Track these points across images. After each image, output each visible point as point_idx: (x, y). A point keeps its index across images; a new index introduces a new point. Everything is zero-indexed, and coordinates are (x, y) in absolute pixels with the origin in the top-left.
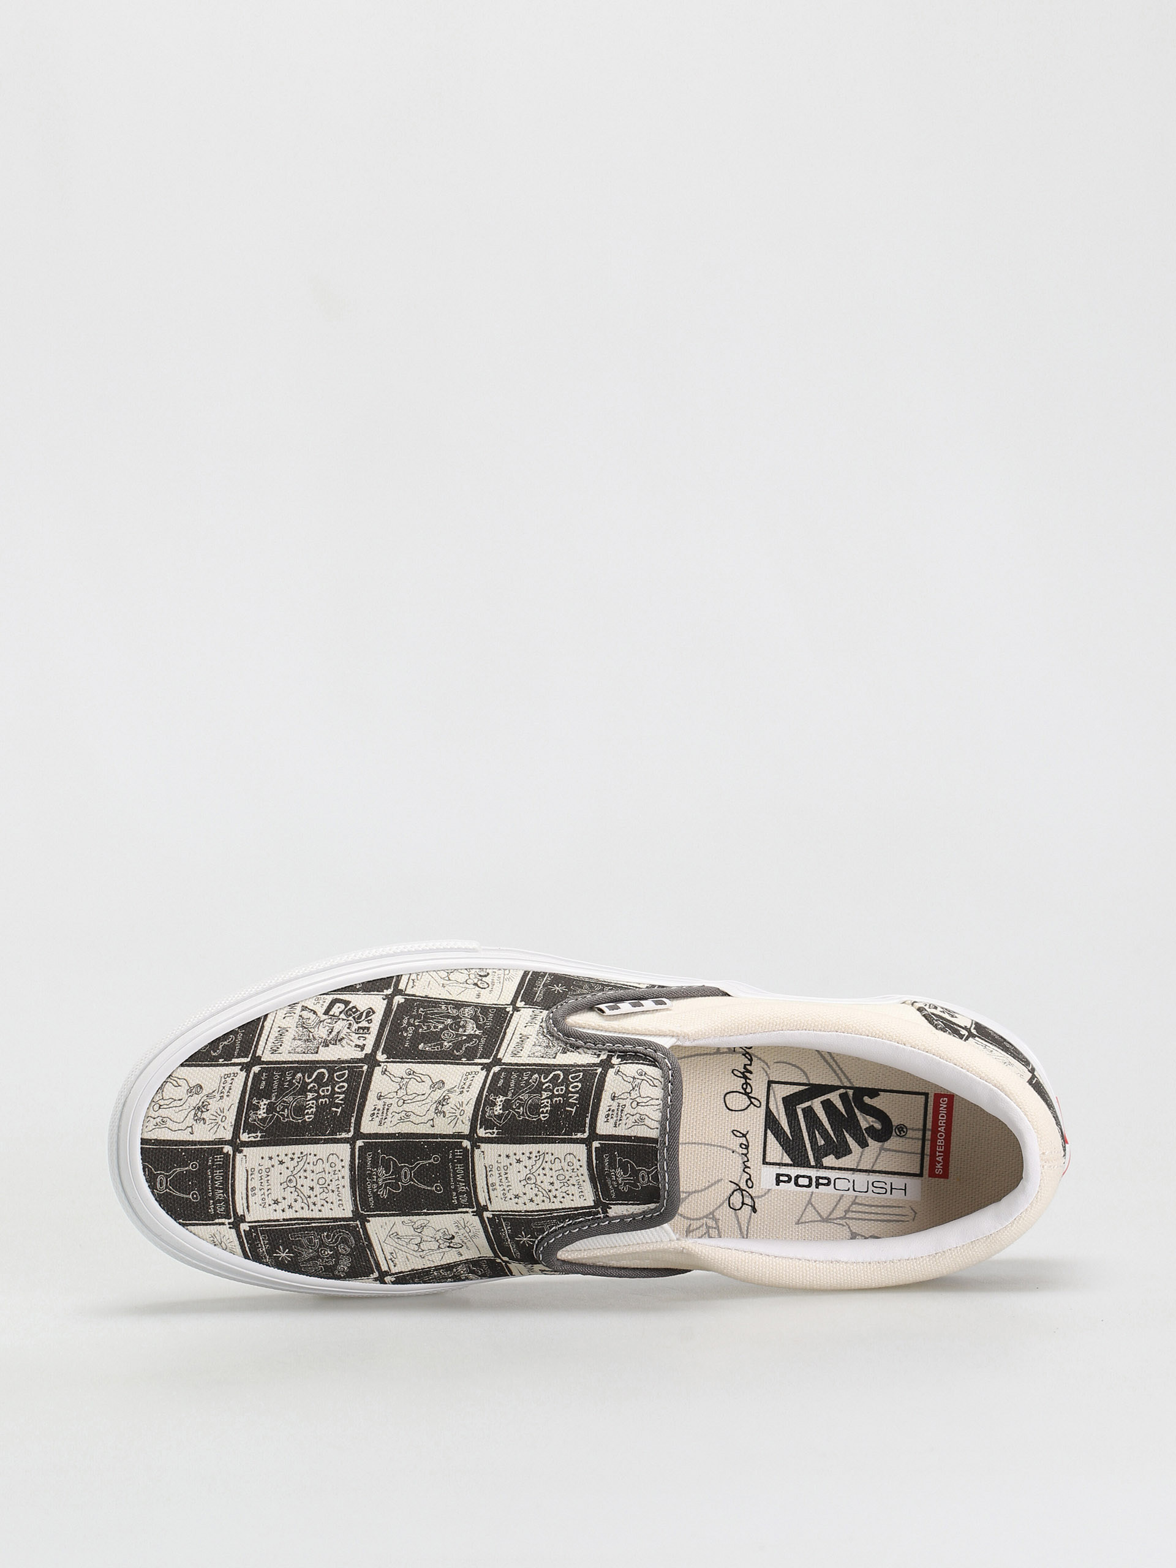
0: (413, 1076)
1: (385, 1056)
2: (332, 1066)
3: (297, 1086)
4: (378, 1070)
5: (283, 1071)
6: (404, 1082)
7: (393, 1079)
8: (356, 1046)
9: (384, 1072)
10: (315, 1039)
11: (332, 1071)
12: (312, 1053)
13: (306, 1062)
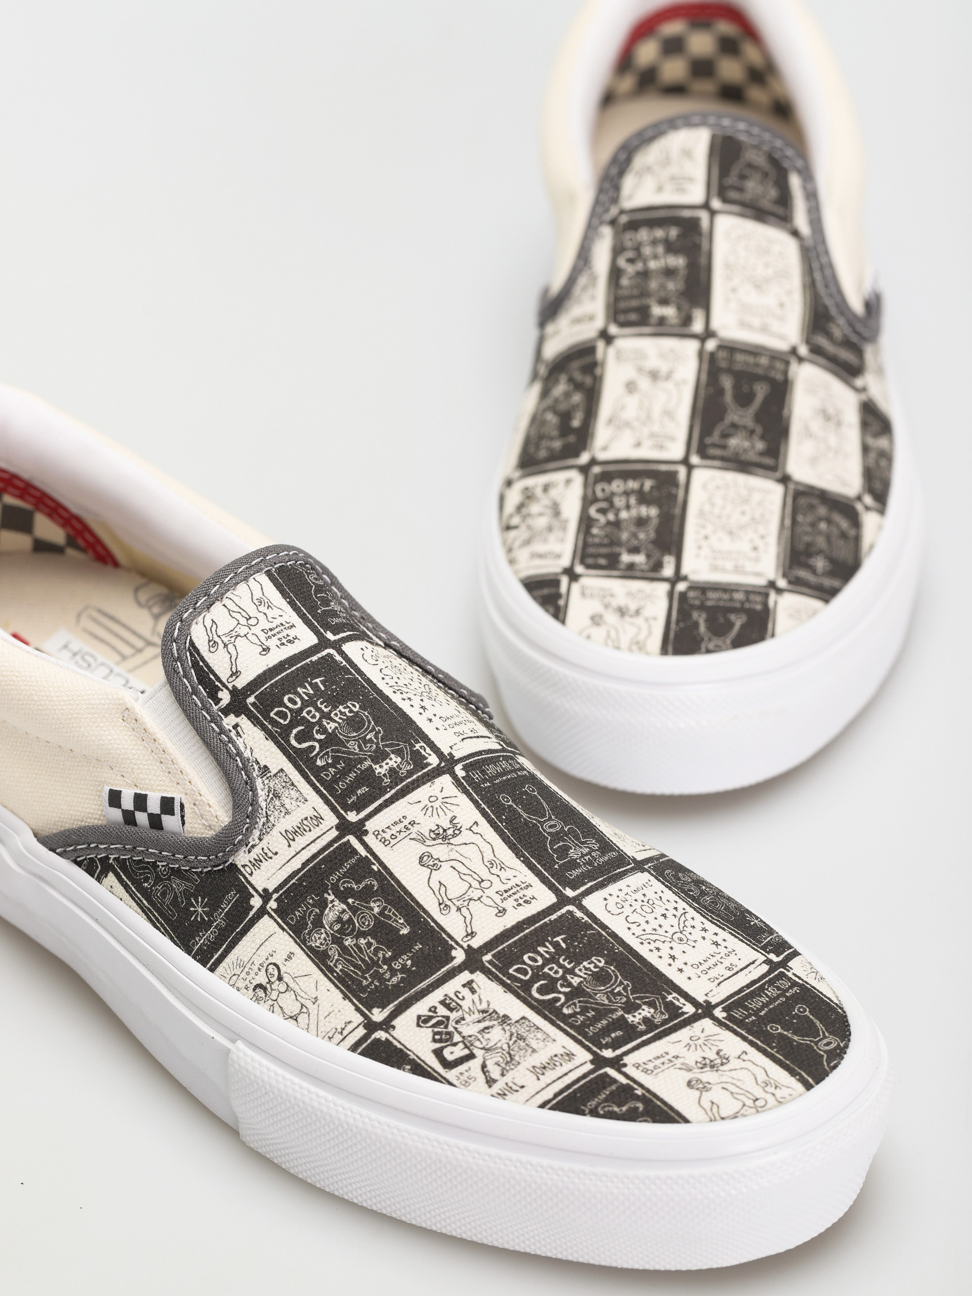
0: (445, 899)
1: (454, 953)
2: (521, 991)
3: (580, 1002)
4: (476, 943)
5: (580, 1029)
6: (461, 902)
7: (469, 917)
8: (473, 991)
9: (472, 934)
10: (511, 1035)
11: (527, 986)
12: (529, 1021)
13: (545, 1017)
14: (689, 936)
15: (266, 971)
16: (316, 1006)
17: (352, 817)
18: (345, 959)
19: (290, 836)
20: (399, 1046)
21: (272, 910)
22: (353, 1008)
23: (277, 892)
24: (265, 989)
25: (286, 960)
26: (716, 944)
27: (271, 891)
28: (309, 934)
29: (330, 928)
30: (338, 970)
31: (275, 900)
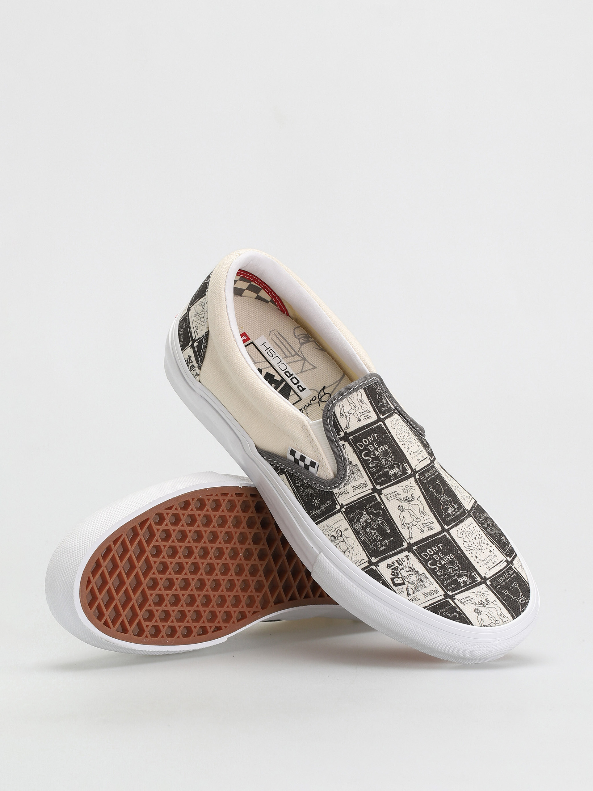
0: (404, 524)
1: (404, 543)
2: (424, 562)
3: (443, 571)
4: (412, 542)
5: (442, 582)
6: (409, 526)
7: (411, 531)
8: (408, 559)
9: (411, 538)
10: (419, 579)
11: (426, 561)
12: (425, 575)
13: (431, 575)
14: (482, 548)
15: (337, 532)
16: (352, 550)
17: (378, 487)
18: (366, 536)
19: (355, 488)
20: (379, 573)
21: (344, 512)
22: (366, 555)
23: (346, 506)
24: (335, 538)
25: (345, 530)
26: (490, 551)
27: (344, 505)
28: (355, 523)
29: (362, 523)
30: (362, 540)
31: (345, 508)
